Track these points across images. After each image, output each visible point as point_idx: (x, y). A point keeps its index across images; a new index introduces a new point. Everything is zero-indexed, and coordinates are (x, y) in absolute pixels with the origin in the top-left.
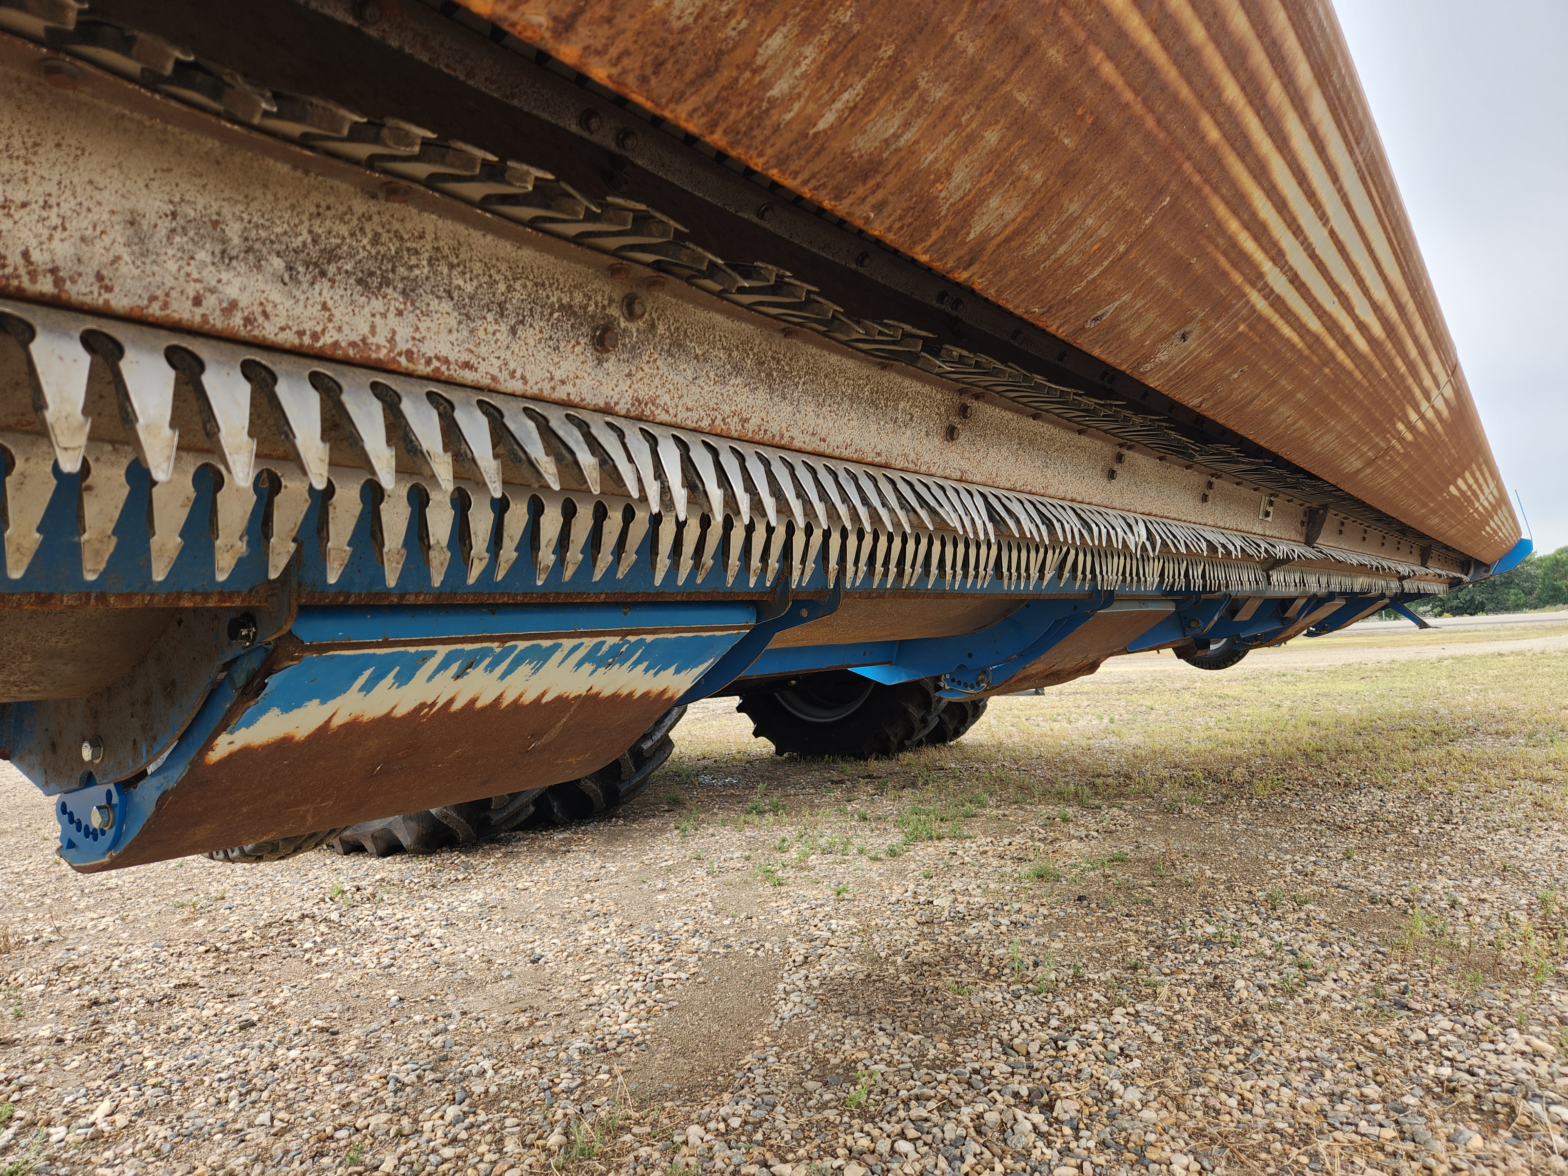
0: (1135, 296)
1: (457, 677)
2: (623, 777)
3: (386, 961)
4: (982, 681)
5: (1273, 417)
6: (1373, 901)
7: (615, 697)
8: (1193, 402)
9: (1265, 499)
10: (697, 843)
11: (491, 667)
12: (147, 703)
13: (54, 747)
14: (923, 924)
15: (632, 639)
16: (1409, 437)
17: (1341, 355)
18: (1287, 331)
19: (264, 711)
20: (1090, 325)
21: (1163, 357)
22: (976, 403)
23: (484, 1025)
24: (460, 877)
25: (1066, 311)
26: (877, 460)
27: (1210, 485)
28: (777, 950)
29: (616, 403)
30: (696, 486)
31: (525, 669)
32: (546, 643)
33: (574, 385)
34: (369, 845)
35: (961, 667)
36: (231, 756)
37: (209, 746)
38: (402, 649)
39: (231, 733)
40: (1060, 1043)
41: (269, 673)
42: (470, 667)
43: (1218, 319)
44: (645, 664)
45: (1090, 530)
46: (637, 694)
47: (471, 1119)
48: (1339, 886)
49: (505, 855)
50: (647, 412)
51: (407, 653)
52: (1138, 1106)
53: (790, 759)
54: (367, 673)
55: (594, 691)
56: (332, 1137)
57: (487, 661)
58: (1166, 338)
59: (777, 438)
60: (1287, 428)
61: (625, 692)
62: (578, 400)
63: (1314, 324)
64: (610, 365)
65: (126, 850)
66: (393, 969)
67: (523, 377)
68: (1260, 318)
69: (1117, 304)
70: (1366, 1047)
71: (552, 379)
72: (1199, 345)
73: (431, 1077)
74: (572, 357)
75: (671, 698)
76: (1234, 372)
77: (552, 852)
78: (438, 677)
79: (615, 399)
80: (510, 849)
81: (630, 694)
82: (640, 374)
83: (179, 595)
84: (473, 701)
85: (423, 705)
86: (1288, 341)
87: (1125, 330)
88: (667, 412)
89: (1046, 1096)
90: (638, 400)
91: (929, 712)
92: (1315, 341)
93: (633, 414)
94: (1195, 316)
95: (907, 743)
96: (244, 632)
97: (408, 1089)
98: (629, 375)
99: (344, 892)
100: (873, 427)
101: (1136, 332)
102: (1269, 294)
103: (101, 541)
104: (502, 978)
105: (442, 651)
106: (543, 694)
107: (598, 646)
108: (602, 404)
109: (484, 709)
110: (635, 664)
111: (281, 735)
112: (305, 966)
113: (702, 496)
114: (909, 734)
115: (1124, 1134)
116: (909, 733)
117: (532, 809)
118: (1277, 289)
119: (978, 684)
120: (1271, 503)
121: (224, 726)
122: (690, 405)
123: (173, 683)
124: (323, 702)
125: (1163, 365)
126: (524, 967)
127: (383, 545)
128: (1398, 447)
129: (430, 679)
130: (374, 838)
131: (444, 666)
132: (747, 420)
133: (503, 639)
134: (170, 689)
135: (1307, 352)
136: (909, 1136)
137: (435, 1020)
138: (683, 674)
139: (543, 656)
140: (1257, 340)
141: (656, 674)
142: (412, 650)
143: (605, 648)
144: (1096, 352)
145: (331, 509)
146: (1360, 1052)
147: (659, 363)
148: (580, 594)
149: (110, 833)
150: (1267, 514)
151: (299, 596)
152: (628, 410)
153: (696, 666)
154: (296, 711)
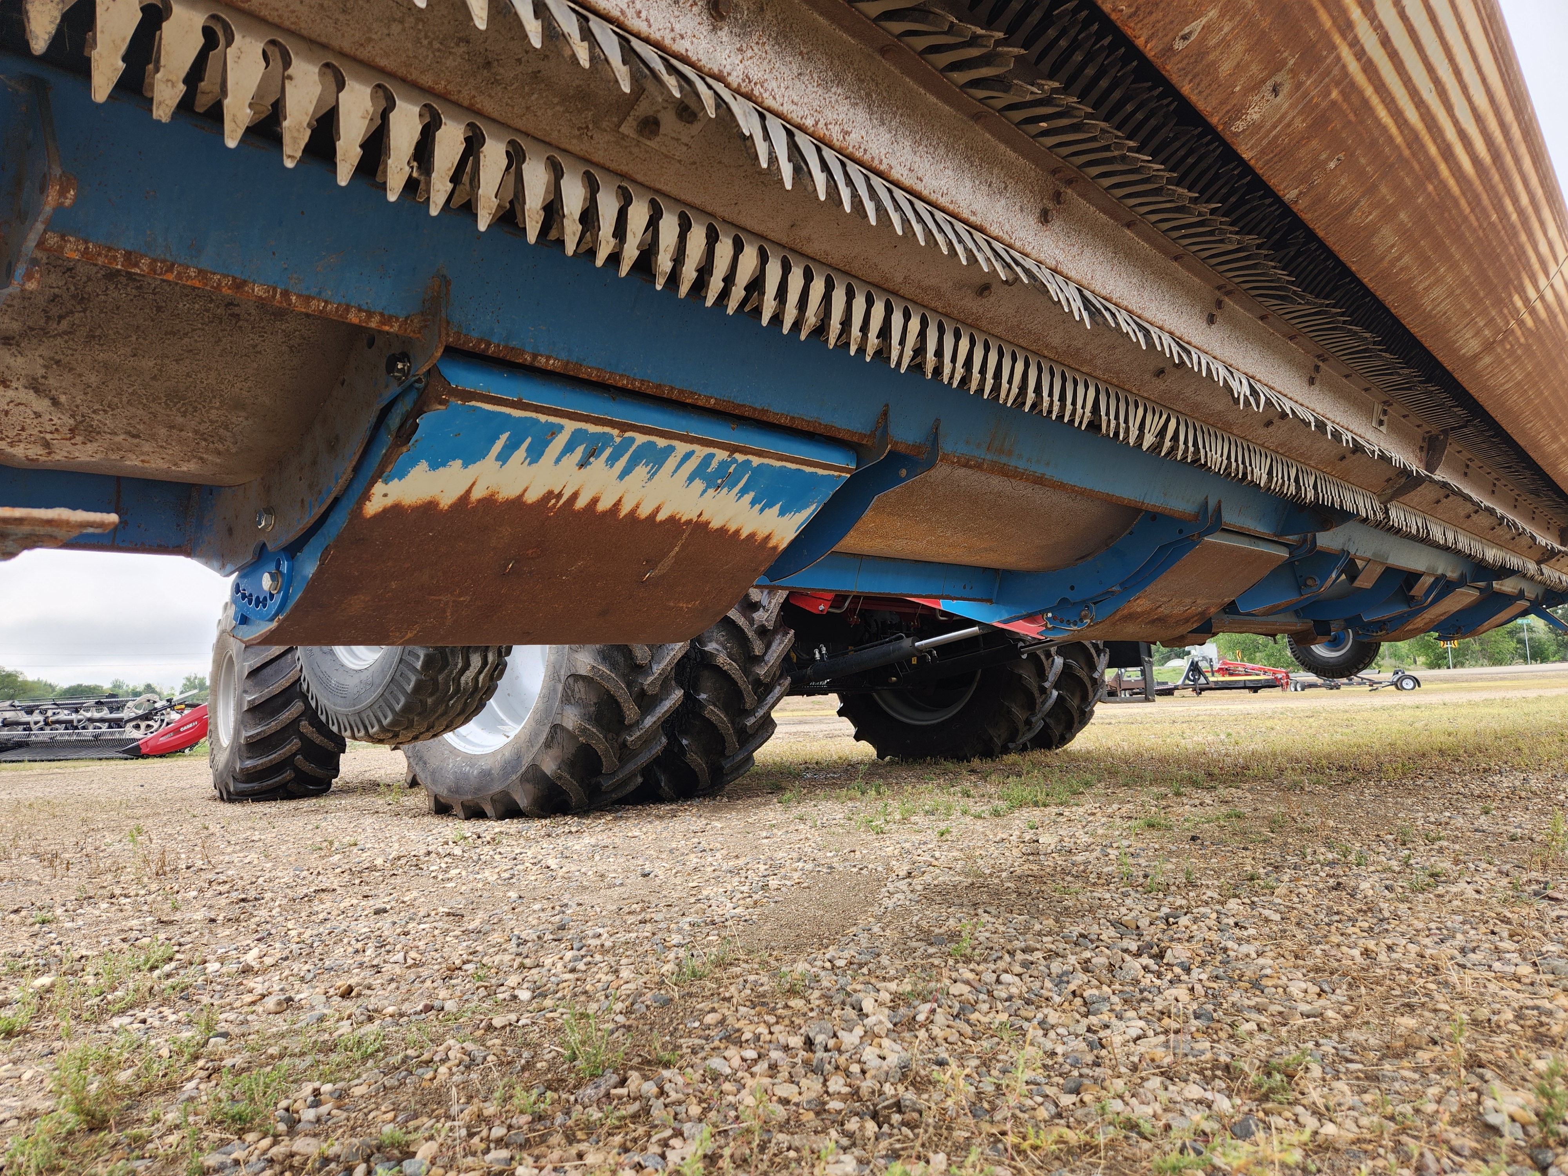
0: (1222, 15)
1: (582, 465)
2: (727, 753)
3: (506, 875)
4: (1086, 617)
5: (1375, 241)
6: (1513, 839)
7: (722, 531)
8: (1290, 195)
9: (1378, 408)
10: (801, 810)
11: (612, 460)
12: (314, 463)
13: (230, 531)
14: (1029, 854)
15: (740, 457)
16: (1530, 322)
17: (1443, 169)
18: (1382, 113)
19: (414, 463)
20: (1179, 45)
21: (1254, 115)
22: (1069, 191)
23: (598, 910)
24: (574, 829)
25: (1153, 18)
26: (972, 219)
27: (1317, 368)
28: (880, 869)
29: (729, 74)
30: (801, 168)
31: (641, 471)
32: (661, 443)
33: (692, 43)
34: (489, 809)
35: (1064, 601)
36: (386, 511)
37: (366, 496)
38: (534, 415)
39: (386, 482)
40: (1171, 920)
41: (420, 412)
42: (592, 455)
43: (1309, 73)
44: (752, 494)
45: (1189, 353)
46: (744, 534)
47: (589, 959)
48: (1476, 830)
49: (615, 819)
50: (756, 93)
51: (536, 421)
52: (1254, 955)
53: (891, 763)
54: (504, 437)
55: (704, 518)
56: (460, 968)
57: (608, 452)
58: (1255, 87)
59: (876, 162)
60: (1392, 263)
61: (732, 528)
62: (694, 58)
63: (1412, 115)
64: (724, 34)
65: (293, 611)
66: (514, 880)
67: (647, 20)
68: (1353, 84)
69: (1204, 20)
70: (1502, 921)
71: (672, 30)
72: (1291, 106)
73: (551, 937)
74: (690, 15)
75: (775, 548)
76: (1330, 159)
77: (660, 817)
78: (564, 459)
79: (728, 68)
80: (619, 814)
81: (737, 532)
82: (749, 53)
83: (348, 308)
84: (595, 501)
85: (550, 493)
86: (1384, 129)
87: (1213, 63)
88: (774, 98)
89: (1155, 947)
90: (747, 76)
91: (1033, 714)
92: (1413, 139)
93: (743, 90)
94: (1284, 63)
95: (1011, 745)
96: (400, 366)
97: (529, 944)
98: (740, 50)
99: (466, 838)
100: (969, 184)
101: (1225, 68)
102: (1360, 54)
103: (298, 131)
104: (615, 885)
105: (570, 426)
106: (658, 510)
107: (710, 457)
108: (716, 71)
109: (605, 514)
110: (743, 492)
111: (428, 498)
112: (432, 880)
113: (807, 176)
114: (1013, 737)
115: (1238, 972)
116: (1013, 735)
117: (640, 780)
118: (1367, 48)
119: (1081, 620)
120: (1385, 412)
121: (380, 474)
122: (796, 99)
123: (337, 438)
124: (465, 465)
125: (1255, 127)
126: (635, 879)
127: (524, 203)
128: (1519, 333)
129: (558, 460)
130: (493, 801)
131: (569, 448)
132: (847, 133)
133: (624, 427)
134: (333, 445)
135: (1406, 153)
136: (1015, 972)
137: (553, 908)
138: (788, 516)
139: (658, 458)
140: (1352, 117)
141: (762, 510)
142: (543, 418)
143: (714, 464)
144: (1186, 89)
145: (482, 156)
146: (1496, 924)
147: (767, 48)
148: (692, 393)
149: (278, 598)
150: (1381, 423)
151: (448, 335)
152: (739, 85)
153: (799, 511)
154: (441, 469)
